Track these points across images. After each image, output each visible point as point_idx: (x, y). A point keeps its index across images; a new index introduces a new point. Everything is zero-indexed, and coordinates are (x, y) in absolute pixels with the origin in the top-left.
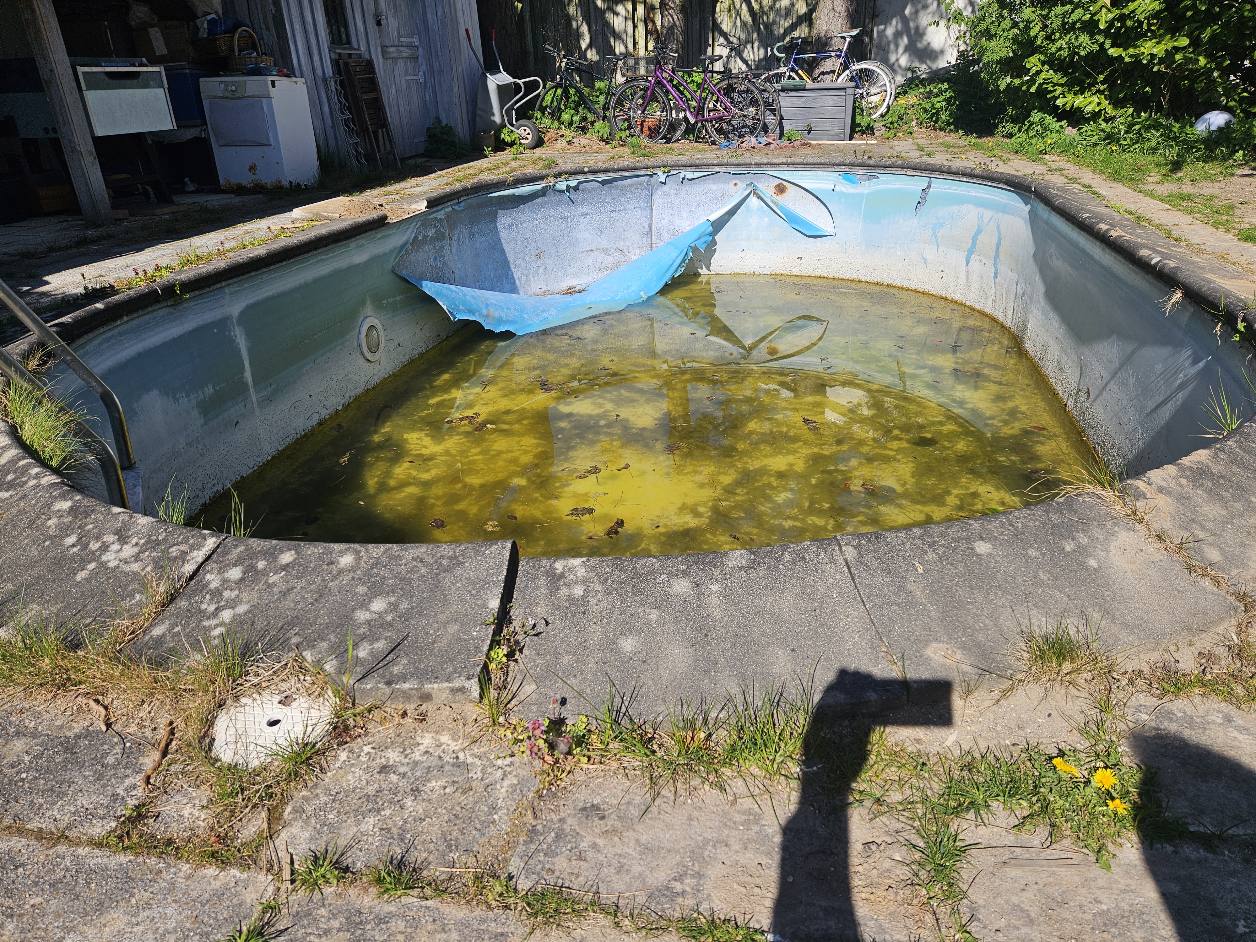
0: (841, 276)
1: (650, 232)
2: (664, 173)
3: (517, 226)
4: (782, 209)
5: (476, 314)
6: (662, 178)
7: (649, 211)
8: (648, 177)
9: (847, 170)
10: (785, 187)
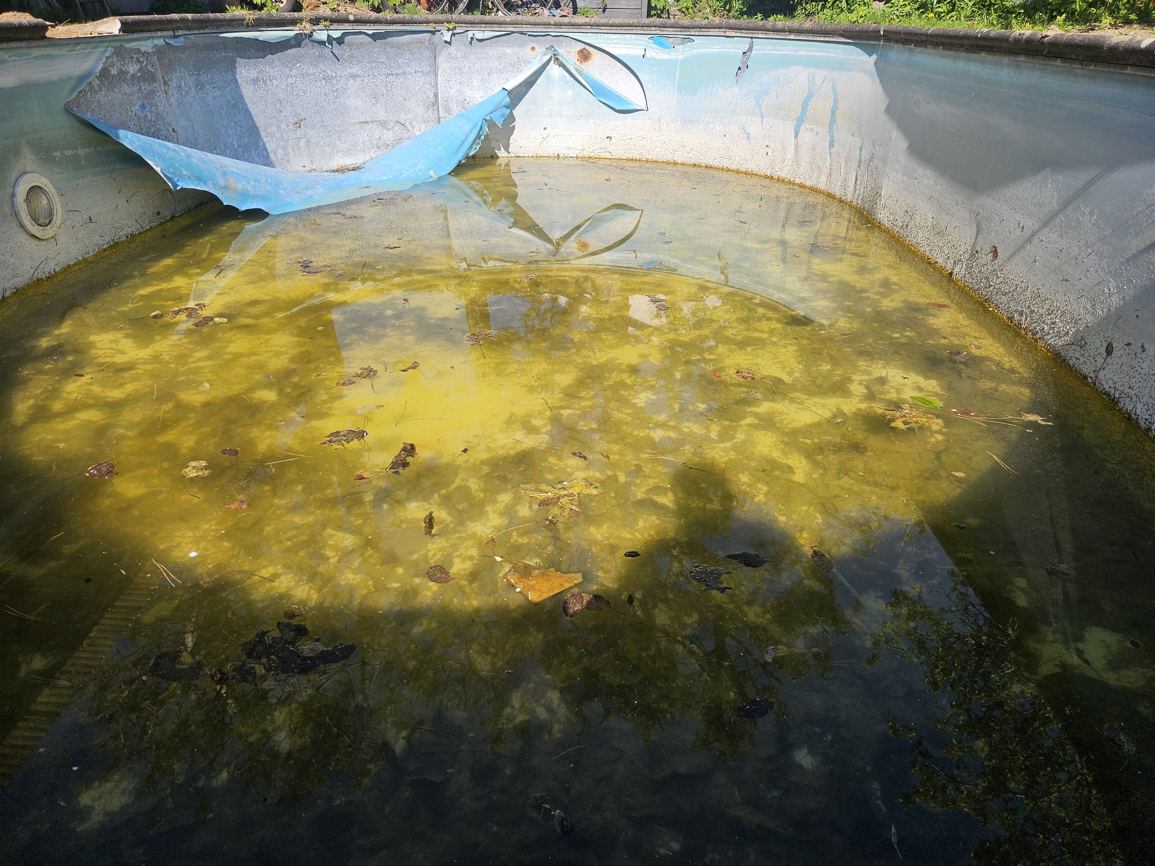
0: (655, 158)
1: (436, 103)
2: (449, 30)
3: (265, 82)
4: (587, 78)
5: (209, 183)
6: (447, 36)
7: (433, 77)
8: (429, 34)
9: (658, 32)
10: (590, 53)
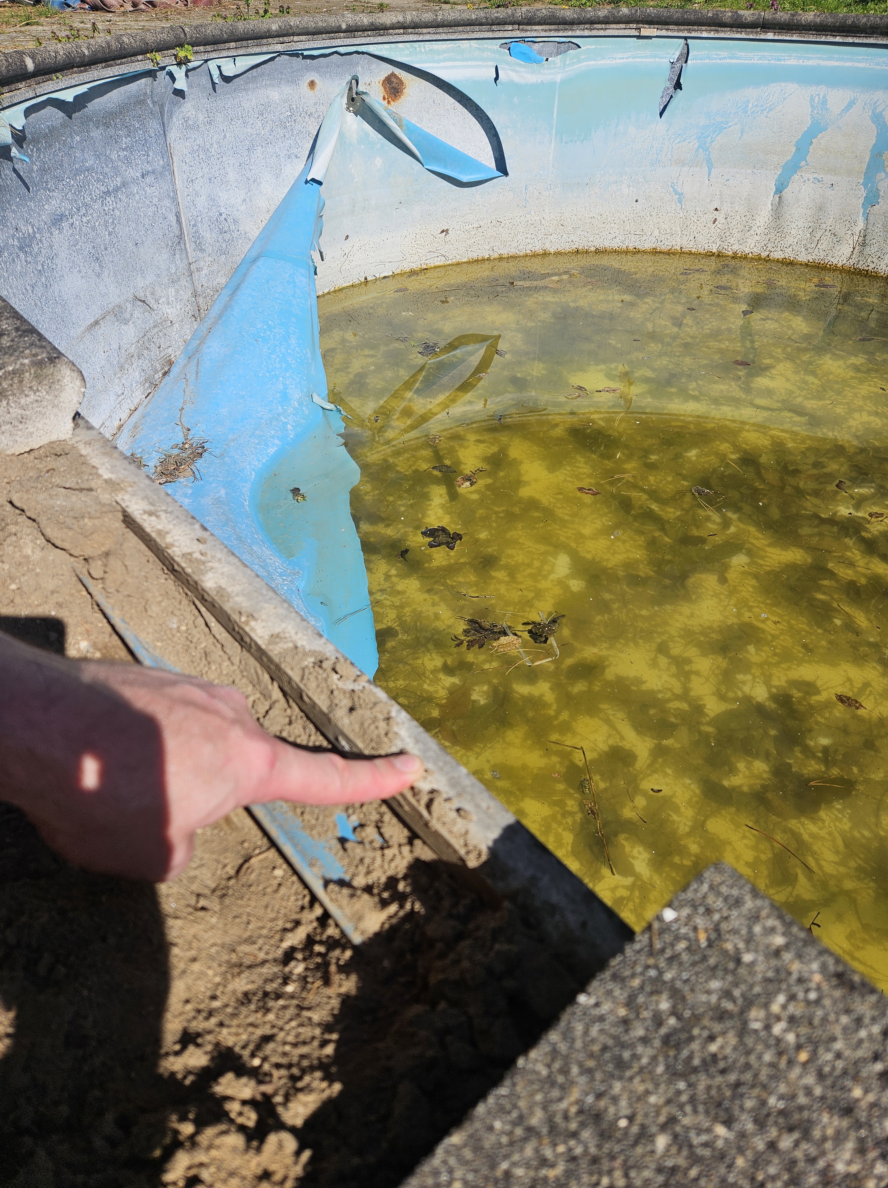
1: (181, 235)
2: (179, 63)
4: (409, 133)
6: (179, 79)
7: (168, 178)
8: (149, 80)
9: (518, 34)
10: (401, 82)
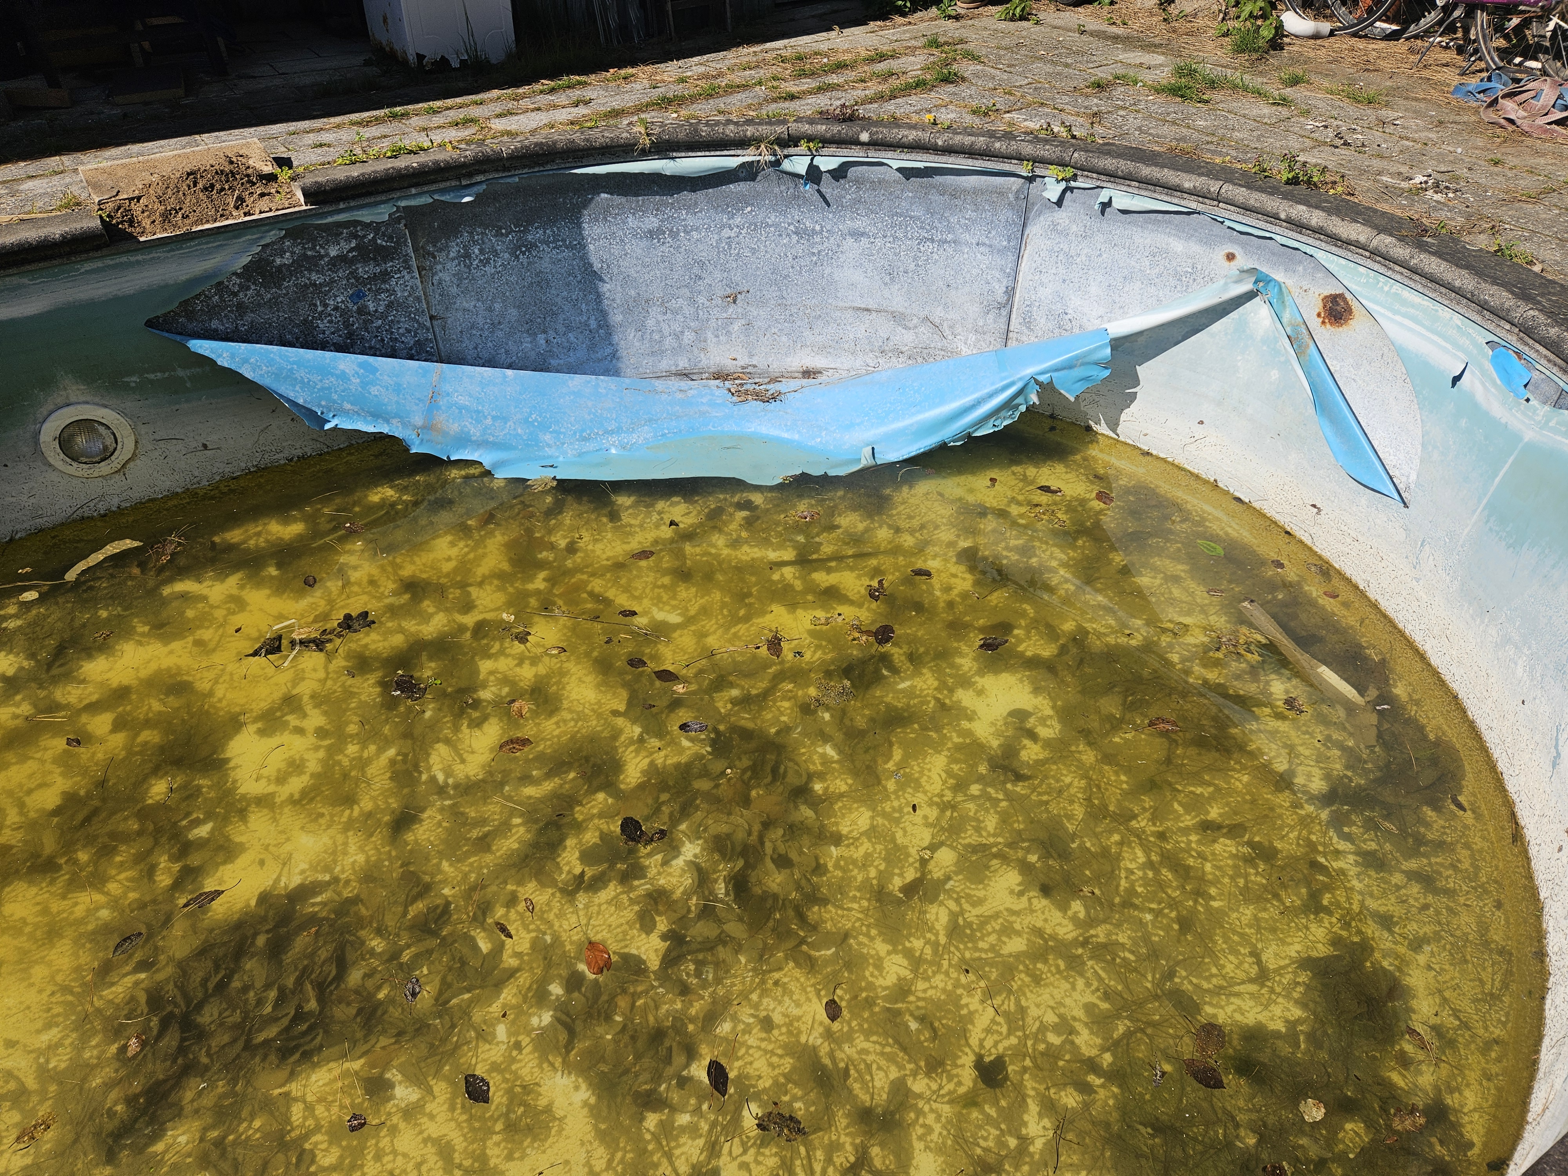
1: (1007, 305)
2: (1061, 179)
4: (1310, 369)
6: (1056, 190)
7: (1011, 258)
8: (1021, 181)
9: (1511, 339)
10: (1350, 310)
